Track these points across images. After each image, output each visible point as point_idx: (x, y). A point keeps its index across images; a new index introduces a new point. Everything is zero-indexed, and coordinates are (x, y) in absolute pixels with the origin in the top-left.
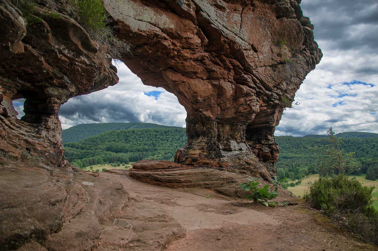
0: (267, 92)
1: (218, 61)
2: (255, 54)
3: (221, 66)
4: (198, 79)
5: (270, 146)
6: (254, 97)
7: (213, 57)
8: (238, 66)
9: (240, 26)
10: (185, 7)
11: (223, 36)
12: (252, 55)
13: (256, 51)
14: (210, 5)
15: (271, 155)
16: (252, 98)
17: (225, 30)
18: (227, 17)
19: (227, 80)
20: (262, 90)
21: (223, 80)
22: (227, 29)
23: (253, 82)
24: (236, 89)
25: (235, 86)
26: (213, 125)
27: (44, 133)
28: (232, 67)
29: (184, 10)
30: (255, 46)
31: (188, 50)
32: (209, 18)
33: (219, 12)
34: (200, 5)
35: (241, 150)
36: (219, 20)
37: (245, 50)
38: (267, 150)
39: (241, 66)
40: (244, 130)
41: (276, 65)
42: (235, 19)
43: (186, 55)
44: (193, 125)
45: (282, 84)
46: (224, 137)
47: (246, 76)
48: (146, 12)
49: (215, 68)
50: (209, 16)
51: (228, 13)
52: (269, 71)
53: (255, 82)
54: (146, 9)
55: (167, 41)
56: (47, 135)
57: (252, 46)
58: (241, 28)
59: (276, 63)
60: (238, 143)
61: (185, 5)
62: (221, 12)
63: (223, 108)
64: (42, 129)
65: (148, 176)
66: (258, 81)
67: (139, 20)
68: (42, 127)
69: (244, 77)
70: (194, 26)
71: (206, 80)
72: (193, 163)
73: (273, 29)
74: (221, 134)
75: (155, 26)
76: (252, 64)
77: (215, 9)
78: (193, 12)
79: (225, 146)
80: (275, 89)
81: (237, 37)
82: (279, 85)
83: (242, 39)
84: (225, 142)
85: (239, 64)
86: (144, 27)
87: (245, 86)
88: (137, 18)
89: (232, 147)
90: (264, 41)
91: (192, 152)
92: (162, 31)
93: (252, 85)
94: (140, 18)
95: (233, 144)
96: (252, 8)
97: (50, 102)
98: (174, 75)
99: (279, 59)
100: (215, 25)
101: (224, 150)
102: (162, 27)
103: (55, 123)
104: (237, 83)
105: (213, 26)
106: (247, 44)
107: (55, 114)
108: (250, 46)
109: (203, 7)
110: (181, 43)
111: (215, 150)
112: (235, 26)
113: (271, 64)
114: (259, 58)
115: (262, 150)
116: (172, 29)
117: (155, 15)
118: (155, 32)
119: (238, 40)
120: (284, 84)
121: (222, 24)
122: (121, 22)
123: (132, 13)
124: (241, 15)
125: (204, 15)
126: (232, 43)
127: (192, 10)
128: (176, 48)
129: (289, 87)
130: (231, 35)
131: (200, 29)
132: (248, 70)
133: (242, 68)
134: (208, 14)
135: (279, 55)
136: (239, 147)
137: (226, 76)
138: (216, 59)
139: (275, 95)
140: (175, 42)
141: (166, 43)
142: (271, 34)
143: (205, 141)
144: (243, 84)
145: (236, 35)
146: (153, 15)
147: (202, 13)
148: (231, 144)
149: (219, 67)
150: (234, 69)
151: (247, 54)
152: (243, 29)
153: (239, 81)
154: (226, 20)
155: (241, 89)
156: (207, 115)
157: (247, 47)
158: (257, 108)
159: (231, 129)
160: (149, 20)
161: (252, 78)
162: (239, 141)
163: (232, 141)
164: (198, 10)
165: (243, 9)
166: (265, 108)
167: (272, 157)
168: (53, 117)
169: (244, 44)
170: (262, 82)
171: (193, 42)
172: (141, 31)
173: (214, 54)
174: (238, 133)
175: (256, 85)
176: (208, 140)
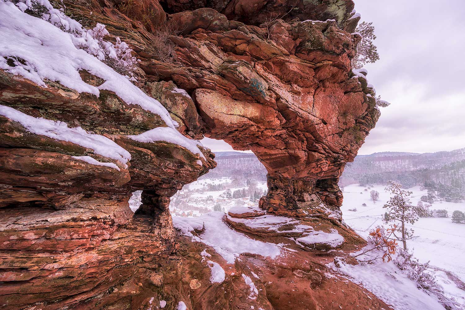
0: (334, 154)
1: (294, 134)
2: (325, 126)
3: (295, 138)
4: (278, 149)
5: (335, 193)
6: (324, 161)
7: (290, 132)
8: (310, 138)
9: (313, 106)
10: (267, 98)
11: (299, 116)
12: (323, 128)
13: (325, 123)
14: (288, 92)
15: (336, 201)
16: (322, 162)
17: (300, 111)
18: (302, 100)
19: (301, 150)
20: (331, 154)
21: (298, 149)
22: (302, 109)
23: (323, 149)
24: (308, 156)
25: (308, 153)
26: (290, 183)
27: (156, 232)
28: (305, 139)
29: (267, 101)
30: (325, 120)
31: (269, 130)
32: (287, 103)
33: (295, 96)
34: (280, 94)
35: (312, 200)
36: (295, 104)
37: (317, 124)
38: (333, 197)
39: (313, 138)
40: (314, 185)
41: (342, 132)
42: (308, 101)
43: (268, 134)
44: (272, 180)
45: (347, 147)
46: (298, 190)
47: (317, 145)
48: (236, 106)
49: (291, 141)
50: (287, 102)
51: (303, 96)
52: (337, 138)
53: (325, 149)
54: (236, 104)
55: (253, 126)
56: (159, 233)
57: (323, 120)
58: (314, 107)
59: (342, 130)
60: (310, 195)
61: (268, 96)
62: (297, 97)
63: (298, 171)
64: (155, 227)
65: (241, 225)
66: (327, 148)
67: (230, 114)
68: (155, 224)
69: (315, 146)
70: (275, 111)
71: (283, 149)
72: (274, 212)
73: (341, 103)
74: (296, 187)
75: (244, 117)
76: (322, 135)
77: (291, 95)
78: (274, 101)
79: (299, 198)
80: (341, 151)
81: (310, 115)
82: (344, 147)
83: (314, 116)
84: (299, 194)
85: (311, 136)
86: (235, 120)
87: (317, 153)
88: (229, 113)
89: (305, 199)
90: (332, 114)
91: (272, 201)
92: (249, 120)
93: (323, 151)
94: (232, 113)
95: (306, 196)
96: (323, 89)
97: (161, 201)
98: (258, 148)
99: (344, 127)
100: (292, 108)
101: (299, 201)
102: (249, 117)
103: (166, 220)
104: (309, 150)
105: (290, 109)
106: (318, 119)
107: (166, 211)
108: (321, 121)
109: (283, 95)
110: (264, 125)
111: (292, 203)
112: (309, 106)
113: (338, 132)
114: (328, 129)
115: (329, 197)
116: (257, 117)
117: (243, 108)
118: (244, 122)
119: (312, 118)
120: (349, 146)
121: (297, 106)
122: (216, 119)
123: (225, 110)
124: (314, 96)
125: (284, 101)
126: (306, 121)
127: (273, 99)
128: (260, 130)
129: (353, 148)
130: (305, 114)
131: (280, 113)
132: (318, 140)
133: (314, 139)
134: (286, 101)
135: (345, 123)
136: (311, 198)
137: (300, 147)
138: (292, 133)
139: (341, 156)
140: (259, 125)
141: (253, 129)
142: (338, 107)
143: (283, 194)
144: (315, 151)
145: (309, 113)
146: (242, 108)
147: (282, 100)
148: (304, 196)
149: (294, 139)
150: (307, 140)
151: (318, 128)
152: (315, 108)
153: (311, 149)
154: (301, 102)
155: (313, 155)
156: (285, 176)
157: (318, 122)
158: (326, 169)
159: (304, 184)
160: (239, 113)
161: (322, 145)
162: (310, 193)
163: (305, 194)
164: (278, 98)
165: (316, 90)
166: (333, 167)
167: (337, 202)
168: (164, 214)
169: (316, 120)
170: (330, 148)
171: (274, 124)
172: (233, 124)
173: (290, 130)
174: (310, 187)
175: (325, 151)
176: (286, 194)
